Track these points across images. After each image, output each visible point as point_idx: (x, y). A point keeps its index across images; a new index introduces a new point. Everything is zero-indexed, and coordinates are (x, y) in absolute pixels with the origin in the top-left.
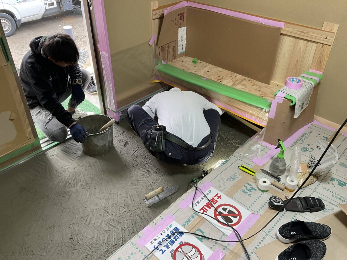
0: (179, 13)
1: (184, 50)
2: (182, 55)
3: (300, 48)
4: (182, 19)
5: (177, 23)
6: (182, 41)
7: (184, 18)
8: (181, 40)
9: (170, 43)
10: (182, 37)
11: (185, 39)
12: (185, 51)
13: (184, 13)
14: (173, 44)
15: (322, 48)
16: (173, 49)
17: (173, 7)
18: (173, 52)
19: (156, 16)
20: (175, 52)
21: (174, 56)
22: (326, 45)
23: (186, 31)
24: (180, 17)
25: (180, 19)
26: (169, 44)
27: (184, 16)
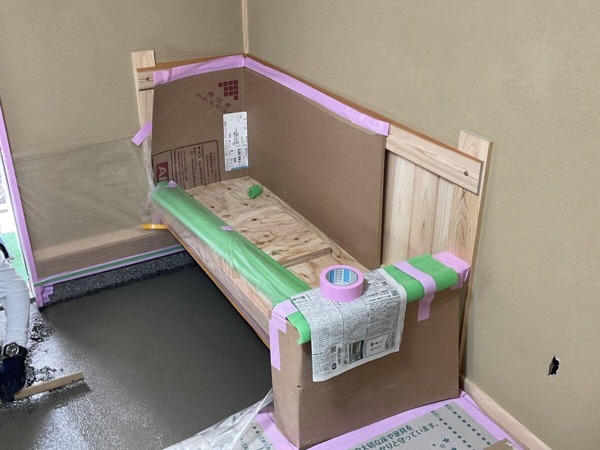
0: (222, 81)
1: (245, 162)
2: (238, 173)
3: (426, 191)
4: (231, 94)
5: (216, 103)
6: (236, 142)
7: (237, 92)
8: (232, 139)
9: (200, 146)
10: (236, 134)
11: (245, 139)
12: (247, 165)
13: (236, 82)
14: (209, 149)
15: (462, 198)
16: (211, 159)
17: (199, 66)
18: (209, 165)
19: (148, 82)
20: (217, 166)
21: (216, 175)
22: (470, 193)
23: (246, 120)
24: (225, 89)
25: (226, 95)
26: (196, 147)
27: (236, 87)
